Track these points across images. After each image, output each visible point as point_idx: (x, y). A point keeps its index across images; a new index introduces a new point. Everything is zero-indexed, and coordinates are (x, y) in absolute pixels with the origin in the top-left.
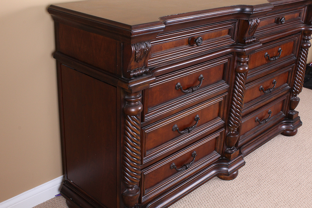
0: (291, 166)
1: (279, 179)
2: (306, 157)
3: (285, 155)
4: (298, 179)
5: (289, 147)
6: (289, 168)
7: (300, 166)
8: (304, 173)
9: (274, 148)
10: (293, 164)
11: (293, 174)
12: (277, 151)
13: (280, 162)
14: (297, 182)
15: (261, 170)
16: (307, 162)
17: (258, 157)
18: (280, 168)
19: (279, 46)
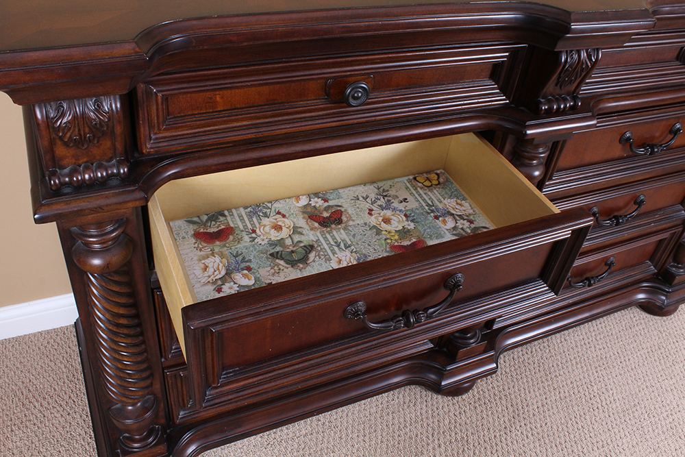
0: (612, 399)
1: (565, 428)
2: (663, 387)
3: (615, 364)
4: (609, 441)
5: (635, 346)
6: (604, 403)
7: (635, 405)
8: (635, 428)
9: (598, 338)
10: (620, 396)
11: (604, 423)
12: (601, 347)
13: (592, 380)
14: (602, 450)
15: (536, 390)
16: (659, 399)
17: (547, 351)
18: (583, 396)
19: (678, 119)
